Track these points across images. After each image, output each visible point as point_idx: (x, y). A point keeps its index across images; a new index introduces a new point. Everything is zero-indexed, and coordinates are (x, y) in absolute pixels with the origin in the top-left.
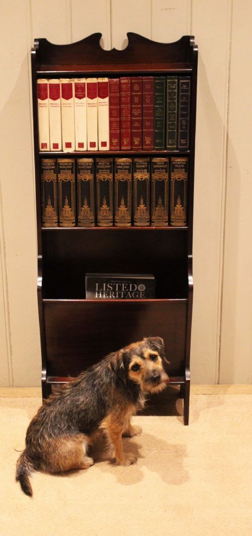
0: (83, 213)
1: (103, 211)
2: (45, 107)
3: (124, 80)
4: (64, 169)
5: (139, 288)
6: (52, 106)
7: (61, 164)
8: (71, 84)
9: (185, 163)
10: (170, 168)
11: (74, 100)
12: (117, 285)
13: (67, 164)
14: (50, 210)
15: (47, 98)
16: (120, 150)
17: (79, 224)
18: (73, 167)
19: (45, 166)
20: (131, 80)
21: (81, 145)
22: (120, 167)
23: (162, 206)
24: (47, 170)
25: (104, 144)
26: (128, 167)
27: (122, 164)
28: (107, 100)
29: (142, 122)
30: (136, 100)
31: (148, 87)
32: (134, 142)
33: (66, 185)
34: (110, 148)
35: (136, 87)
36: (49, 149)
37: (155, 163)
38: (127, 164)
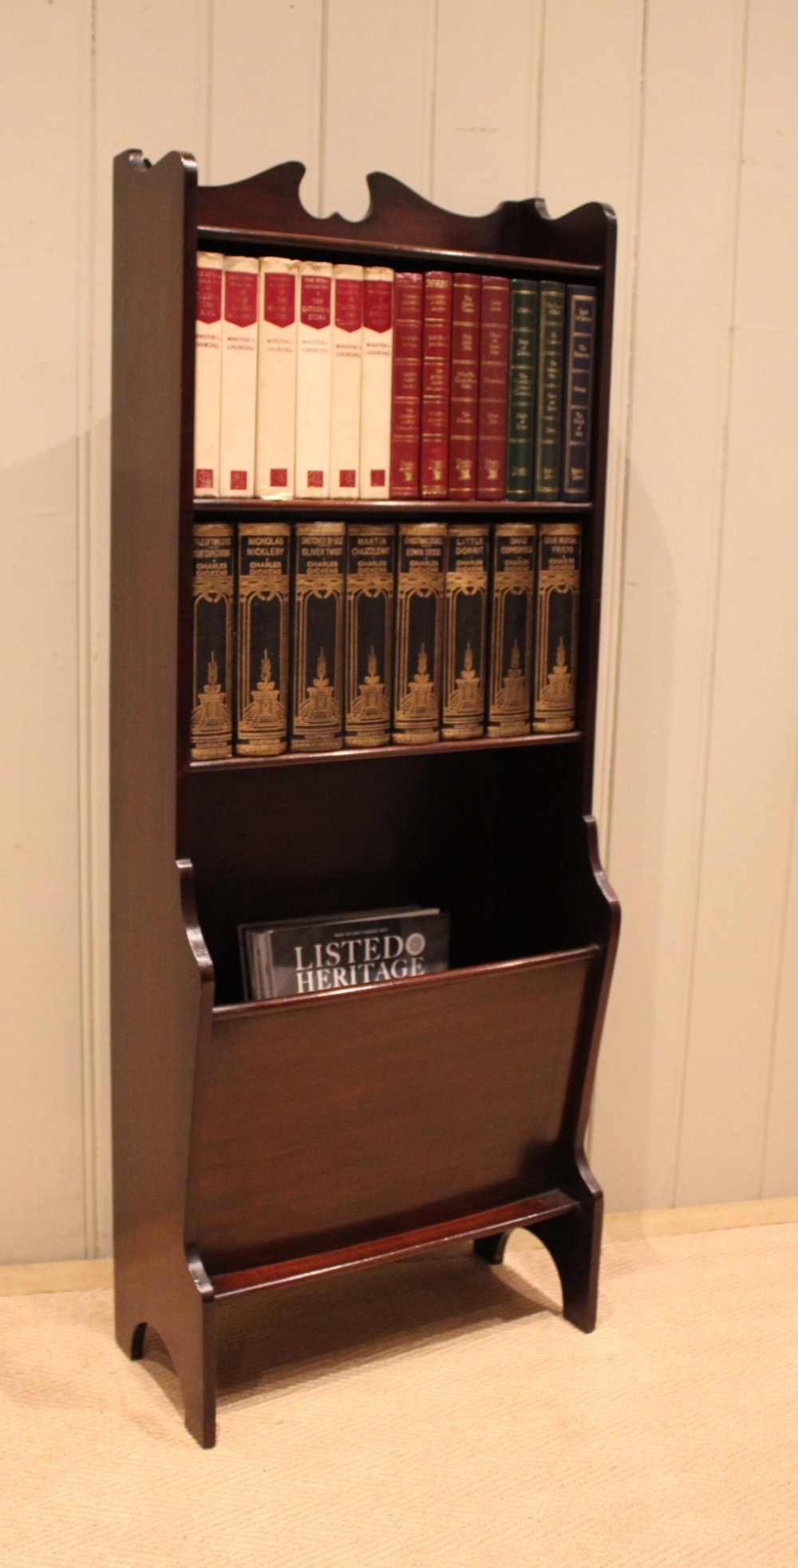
0: (311, 703)
1: (368, 695)
2: (213, 345)
3: (438, 281)
4: (261, 559)
5: (408, 948)
6: (234, 347)
7: (251, 542)
8: (292, 278)
9: (573, 541)
10: (538, 555)
11: (299, 330)
12: (351, 944)
13: (271, 542)
14: (210, 700)
15: (217, 318)
16: (420, 498)
17: (295, 744)
18: (285, 552)
19: (205, 548)
20: (453, 280)
21: (315, 479)
22: (415, 552)
23: (520, 671)
24: (208, 561)
25: (377, 478)
26: (437, 552)
27: (423, 542)
28: (388, 337)
29: (477, 411)
30: (467, 344)
31: (496, 306)
32: (458, 474)
33: (264, 611)
34: (391, 491)
35: (468, 306)
36: (220, 490)
37: (506, 541)
38: (437, 542)
